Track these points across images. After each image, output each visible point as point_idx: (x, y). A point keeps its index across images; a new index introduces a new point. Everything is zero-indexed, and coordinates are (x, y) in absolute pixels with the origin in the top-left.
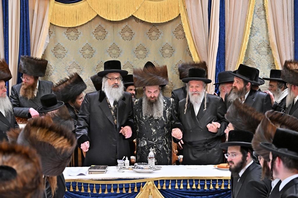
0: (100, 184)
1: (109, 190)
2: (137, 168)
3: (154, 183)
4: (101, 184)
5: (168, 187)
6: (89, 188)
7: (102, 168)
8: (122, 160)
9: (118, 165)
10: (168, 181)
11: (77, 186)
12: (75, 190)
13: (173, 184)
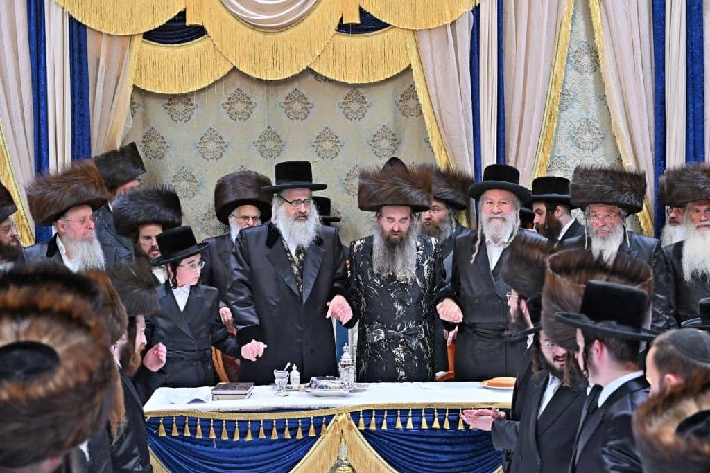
0: (235, 421)
1: (256, 434)
2: (315, 387)
3: (350, 417)
4: (239, 421)
5: (381, 425)
6: (212, 428)
7: (241, 388)
8: (283, 370)
9: (276, 381)
10: (380, 412)
11: (187, 425)
12: (184, 433)
13: (391, 420)
